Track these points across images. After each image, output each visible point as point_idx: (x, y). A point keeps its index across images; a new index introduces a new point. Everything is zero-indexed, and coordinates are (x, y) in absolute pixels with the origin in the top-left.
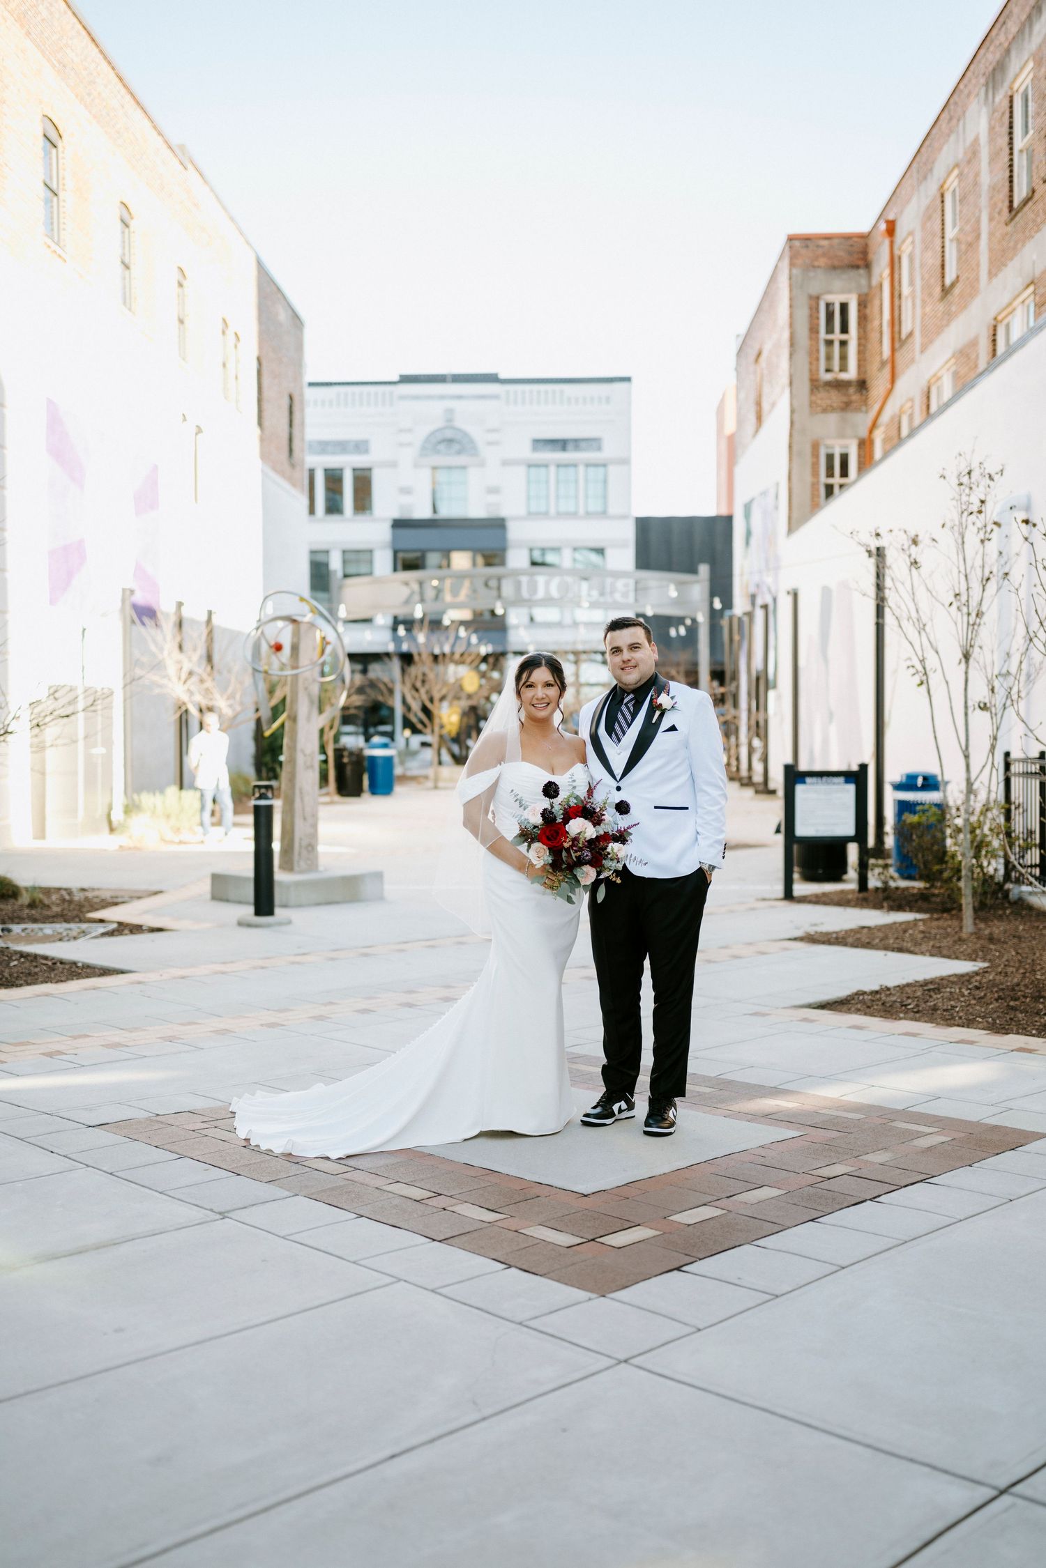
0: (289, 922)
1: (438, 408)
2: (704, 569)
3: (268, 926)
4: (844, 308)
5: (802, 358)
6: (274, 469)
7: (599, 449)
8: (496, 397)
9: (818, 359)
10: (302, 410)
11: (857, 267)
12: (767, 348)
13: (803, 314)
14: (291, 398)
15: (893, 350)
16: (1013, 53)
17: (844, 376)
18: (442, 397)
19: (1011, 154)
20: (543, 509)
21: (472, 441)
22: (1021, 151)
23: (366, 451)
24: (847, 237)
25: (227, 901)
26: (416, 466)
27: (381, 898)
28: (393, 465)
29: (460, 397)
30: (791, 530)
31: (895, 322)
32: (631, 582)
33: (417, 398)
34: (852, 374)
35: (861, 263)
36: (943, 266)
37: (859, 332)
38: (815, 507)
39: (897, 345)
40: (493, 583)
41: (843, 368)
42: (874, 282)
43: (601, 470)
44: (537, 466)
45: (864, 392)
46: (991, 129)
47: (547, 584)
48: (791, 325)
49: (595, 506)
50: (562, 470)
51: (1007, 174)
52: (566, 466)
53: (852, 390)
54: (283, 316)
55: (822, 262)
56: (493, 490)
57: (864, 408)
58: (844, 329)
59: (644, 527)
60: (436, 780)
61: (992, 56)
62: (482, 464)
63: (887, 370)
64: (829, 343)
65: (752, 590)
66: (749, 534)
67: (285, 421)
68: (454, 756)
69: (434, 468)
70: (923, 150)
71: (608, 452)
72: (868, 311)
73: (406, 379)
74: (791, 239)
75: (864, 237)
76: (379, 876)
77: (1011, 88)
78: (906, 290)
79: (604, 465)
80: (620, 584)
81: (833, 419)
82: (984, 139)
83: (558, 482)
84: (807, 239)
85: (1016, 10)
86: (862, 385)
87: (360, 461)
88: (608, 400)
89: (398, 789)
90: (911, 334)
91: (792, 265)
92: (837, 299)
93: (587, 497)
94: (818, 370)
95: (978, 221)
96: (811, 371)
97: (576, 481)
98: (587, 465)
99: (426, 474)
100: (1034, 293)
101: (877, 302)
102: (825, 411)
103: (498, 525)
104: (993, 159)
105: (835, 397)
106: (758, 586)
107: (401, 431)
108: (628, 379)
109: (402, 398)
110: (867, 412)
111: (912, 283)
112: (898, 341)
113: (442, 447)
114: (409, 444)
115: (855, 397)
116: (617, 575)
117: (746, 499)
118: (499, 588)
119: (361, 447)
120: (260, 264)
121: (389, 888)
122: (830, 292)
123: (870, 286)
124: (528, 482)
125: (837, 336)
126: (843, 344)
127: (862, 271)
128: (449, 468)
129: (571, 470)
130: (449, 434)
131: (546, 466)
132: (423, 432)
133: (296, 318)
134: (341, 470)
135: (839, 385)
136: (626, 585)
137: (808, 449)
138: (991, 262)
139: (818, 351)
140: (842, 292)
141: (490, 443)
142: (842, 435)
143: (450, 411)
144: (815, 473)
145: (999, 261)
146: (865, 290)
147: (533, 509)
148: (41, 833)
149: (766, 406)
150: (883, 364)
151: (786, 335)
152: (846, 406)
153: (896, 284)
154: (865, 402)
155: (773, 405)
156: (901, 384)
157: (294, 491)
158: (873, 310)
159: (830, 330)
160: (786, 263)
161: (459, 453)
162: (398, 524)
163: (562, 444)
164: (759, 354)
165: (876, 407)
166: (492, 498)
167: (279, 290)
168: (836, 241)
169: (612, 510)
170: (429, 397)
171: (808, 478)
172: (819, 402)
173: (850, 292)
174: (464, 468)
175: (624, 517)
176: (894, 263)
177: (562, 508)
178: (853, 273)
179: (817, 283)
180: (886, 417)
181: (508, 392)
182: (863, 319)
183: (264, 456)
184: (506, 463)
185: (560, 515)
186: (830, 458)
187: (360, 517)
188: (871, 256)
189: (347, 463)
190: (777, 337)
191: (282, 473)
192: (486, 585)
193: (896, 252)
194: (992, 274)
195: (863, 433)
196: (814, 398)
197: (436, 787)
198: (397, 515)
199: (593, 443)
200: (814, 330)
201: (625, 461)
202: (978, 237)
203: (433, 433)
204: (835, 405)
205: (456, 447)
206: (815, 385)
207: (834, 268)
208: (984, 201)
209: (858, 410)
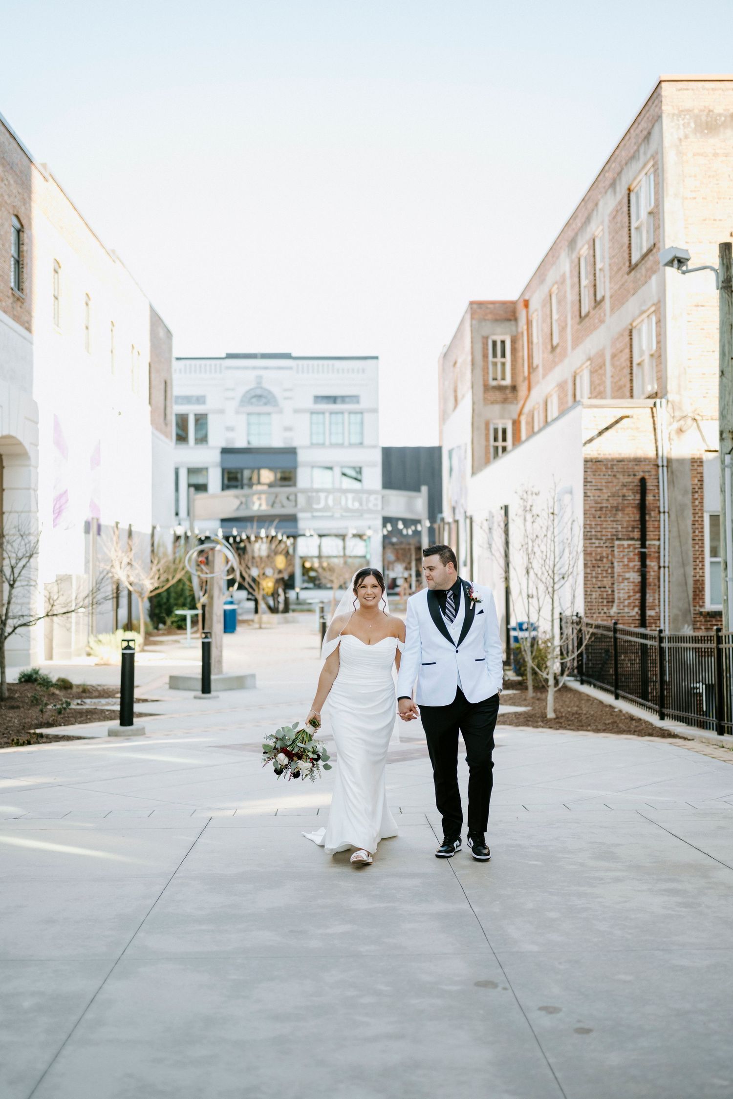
0: (218, 697)
1: (251, 375)
2: (424, 489)
3: (209, 698)
4: (503, 342)
5: (479, 372)
6: (157, 429)
7: (358, 402)
8: (290, 368)
9: (488, 373)
10: (172, 388)
11: (510, 320)
12: (460, 361)
13: (479, 347)
14: (166, 383)
15: (529, 373)
16: (579, 237)
17: (504, 383)
18: (254, 368)
19: (580, 288)
20: (321, 441)
21: (274, 397)
22: (585, 287)
23: (204, 403)
24: (504, 303)
25: (178, 689)
26: (237, 412)
27: (254, 687)
28: (222, 412)
29: (266, 368)
30: (473, 473)
31: (530, 357)
32: (380, 497)
33: (238, 368)
34: (508, 382)
35: (512, 318)
36: (552, 334)
37: (512, 358)
38: (487, 462)
39: (531, 370)
40: (292, 497)
41: (503, 379)
42: (520, 330)
43: (359, 416)
44: (318, 413)
45: (515, 392)
46: (571, 271)
47: (327, 498)
48: (472, 353)
49: (355, 439)
50: (333, 416)
51: (578, 298)
52: (337, 413)
53: (508, 391)
54: (162, 333)
55: (490, 317)
56: (288, 429)
57: (515, 402)
58: (503, 355)
59: (387, 452)
60: (260, 623)
61: (570, 234)
62: (281, 412)
63: (526, 383)
64: (495, 364)
65: (453, 504)
66: (451, 470)
67: (162, 398)
68: (270, 608)
69: (249, 414)
70: (541, 267)
71: (364, 404)
72: (517, 346)
73: (230, 356)
74: (471, 303)
75: (514, 303)
76: (253, 676)
77: (579, 253)
78: (535, 340)
79: (362, 413)
80: (372, 498)
81: (497, 408)
82: (568, 275)
83: (330, 423)
84: (480, 304)
85: (580, 215)
86: (514, 388)
87: (200, 409)
88: (363, 371)
89: (239, 629)
90: (537, 367)
91: (472, 318)
92: (498, 339)
93: (349, 433)
94: (488, 380)
95: (566, 317)
96: (484, 380)
97: (343, 423)
98: (350, 413)
99: (243, 417)
100: (591, 365)
101: (521, 342)
102: (492, 403)
103: (291, 452)
104: (572, 287)
105: (498, 395)
106: (456, 502)
107: (227, 390)
108: (376, 358)
109: (228, 368)
110: (517, 404)
111: (538, 338)
112: (532, 368)
113: (254, 400)
114: (233, 399)
115: (510, 395)
116: (370, 492)
117: (450, 448)
118: (296, 501)
119: (200, 400)
120: (152, 309)
121: (259, 683)
122: (494, 334)
123: (517, 331)
124: (311, 423)
125: (499, 359)
126: (503, 364)
127: (513, 323)
128: (259, 414)
129: (340, 416)
130: (259, 392)
131: (323, 413)
132: (242, 390)
133: (169, 333)
134: (187, 415)
135: (501, 388)
136: (376, 499)
137: (483, 427)
138: (573, 341)
139: (488, 368)
140: (502, 334)
141: (286, 398)
142: (502, 417)
143: (259, 379)
144: (487, 440)
145: (576, 342)
146: (514, 333)
147: (314, 441)
148: (50, 657)
149: (459, 396)
150: (524, 378)
151: (469, 358)
152: (505, 401)
153: (530, 336)
154: (516, 398)
155: (463, 396)
156: (534, 392)
157: (167, 441)
158: (519, 346)
159: (495, 355)
160: (468, 317)
161: (265, 404)
162: (225, 451)
163: (334, 399)
164: (455, 363)
165: (521, 403)
166: (288, 434)
167: (160, 318)
168: (497, 305)
169: (367, 442)
170: (246, 368)
171: (483, 442)
172: (489, 398)
173: (505, 334)
174: (269, 414)
175: (374, 447)
176: (529, 323)
177: (334, 441)
178: (507, 324)
179: (487, 328)
180: (526, 410)
181: (298, 365)
182: (514, 350)
183: (153, 422)
184: (297, 411)
185: (333, 445)
186: (496, 430)
187: (199, 446)
188: (518, 315)
189: (191, 410)
190: (464, 356)
191: (161, 431)
192: (288, 498)
193: (530, 318)
194: (573, 348)
195: (515, 416)
196: (486, 396)
197: (260, 628)
198: (224, 445)
199: (355, 399)
200: (485, 356)
201: (375, 411)
202: (566, 325)
203: (248, 392)
204: (498, 400)
205: (264, 400)
206: (487, 388)
207: (496, 320)
208: (569, 307)
209: (512, 403)
